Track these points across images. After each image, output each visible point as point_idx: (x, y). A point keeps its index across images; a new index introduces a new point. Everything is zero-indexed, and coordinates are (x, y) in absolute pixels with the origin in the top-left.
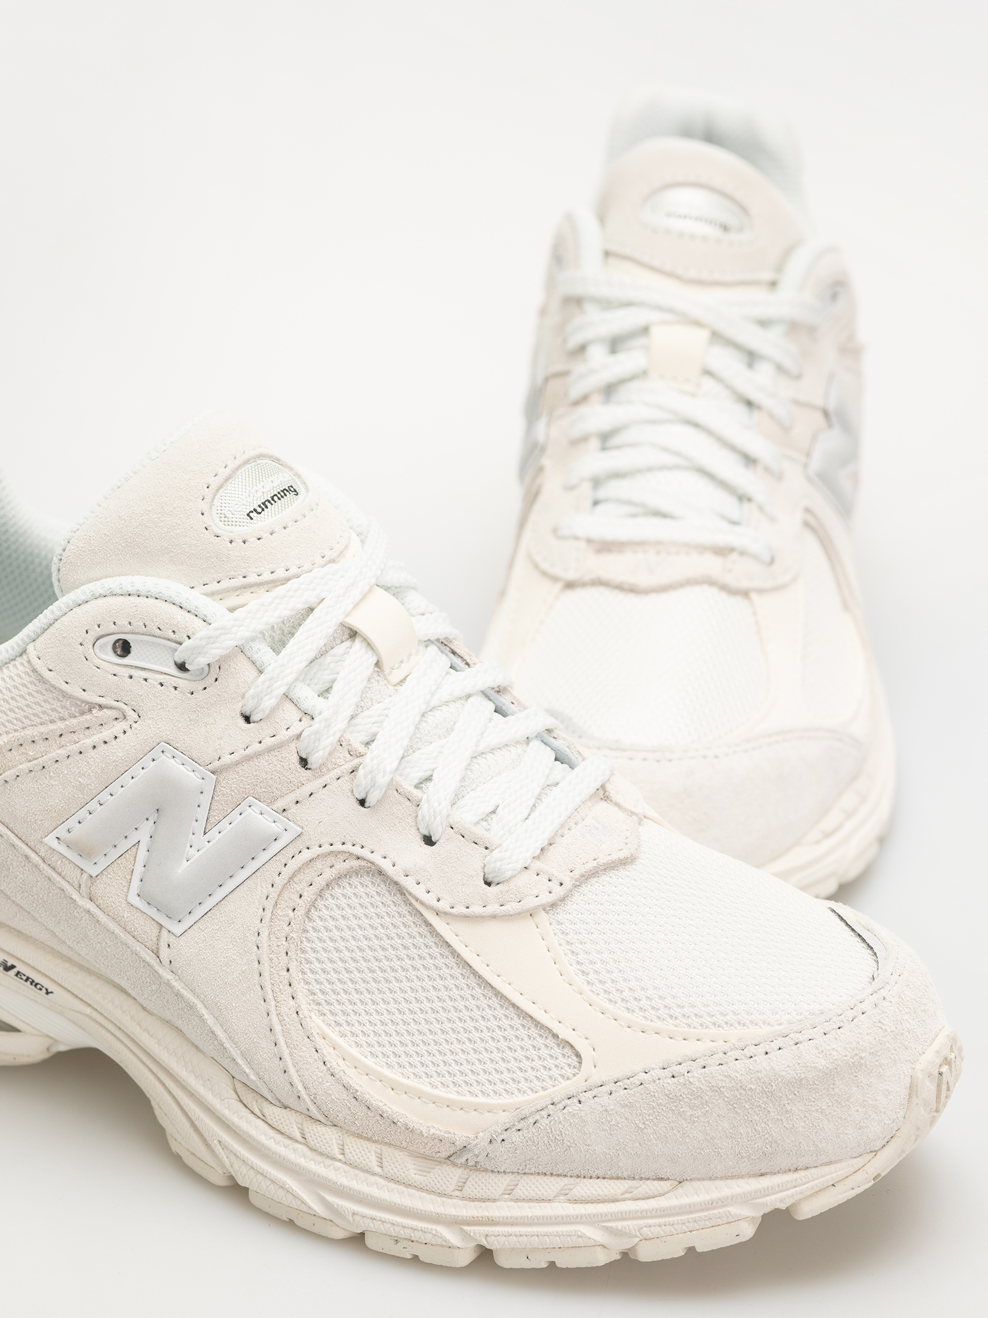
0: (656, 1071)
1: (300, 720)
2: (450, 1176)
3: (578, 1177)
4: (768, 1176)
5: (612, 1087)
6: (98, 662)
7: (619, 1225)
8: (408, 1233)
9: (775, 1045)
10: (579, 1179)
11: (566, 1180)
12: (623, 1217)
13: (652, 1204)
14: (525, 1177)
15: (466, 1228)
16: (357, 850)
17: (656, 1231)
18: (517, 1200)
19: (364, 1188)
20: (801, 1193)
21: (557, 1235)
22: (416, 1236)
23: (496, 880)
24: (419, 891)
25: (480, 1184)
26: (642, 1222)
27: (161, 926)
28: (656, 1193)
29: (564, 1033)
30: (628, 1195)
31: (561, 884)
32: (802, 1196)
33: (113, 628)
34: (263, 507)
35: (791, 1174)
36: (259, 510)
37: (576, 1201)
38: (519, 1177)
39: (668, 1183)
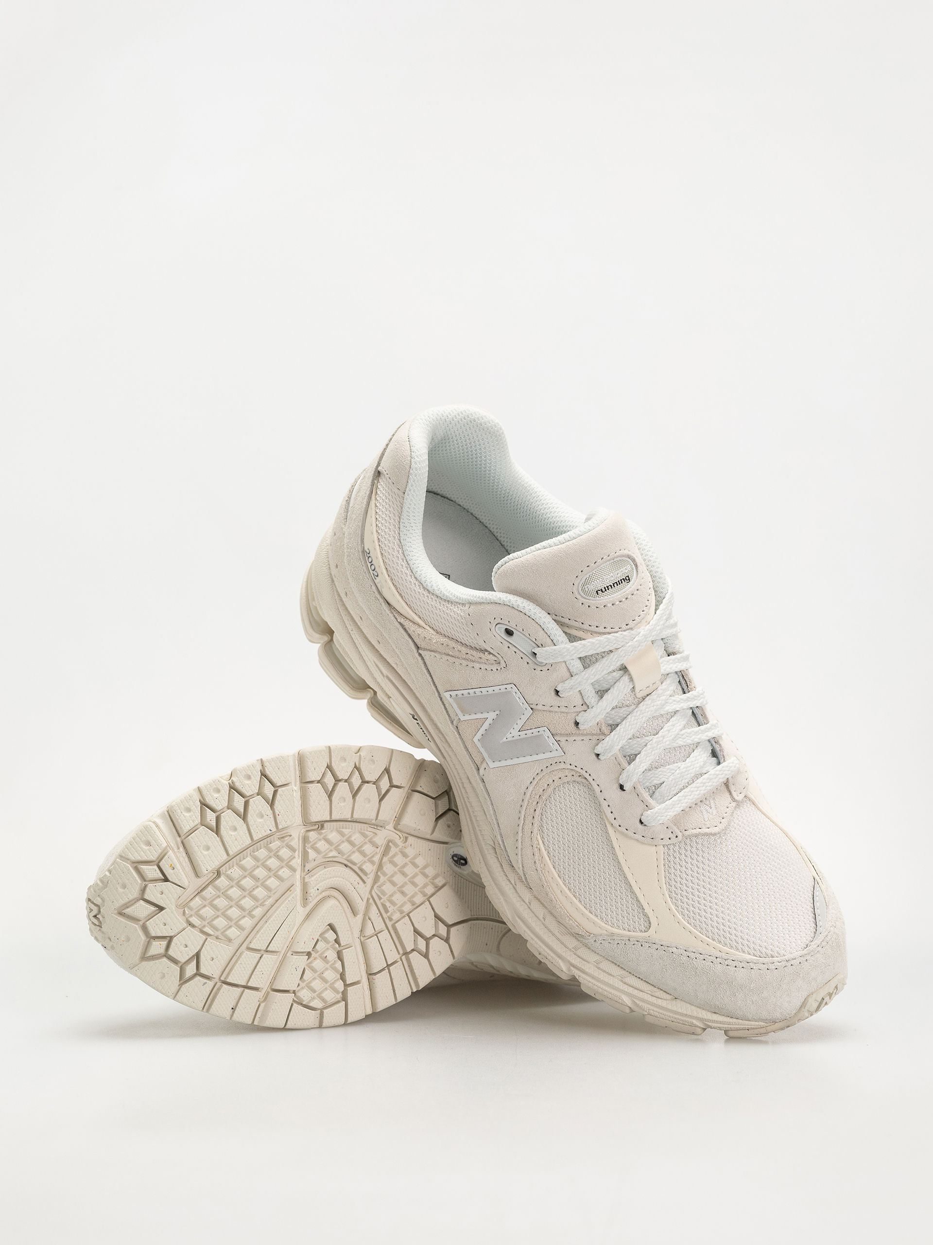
0: (681, 950)
1: (582, 705)
2: (572, 943)
3: (630, 973)
4: (718, 1015)
5: (659, 947)
6: (495, 633)
7: (641, 1004)
8: (546, 954)
9: (741, 965)
10: (630, 975)
11: (624, 972)
12: (643, 1000)
13: (659, 1002)
14: (607, 961)
15: (572, 968)
16: (587, 776)
17: (656, 1014)
18: (599, 968)
19: (533, 925)
20: (730, 1028)
21: (611, 993)
22: (549, 958)
23: (645, 823)
24: (607, 811)
25: (583, 952)
26: (651, 1008)
27: (484, 759)
28: (663, 998)
29: (648, 910)
30: (649, 992)
31: (677, 837)
32: (730, 1029)
33: (507, 623)
34: (607, 588)
35: (729, 1018)
36: (604, 590)
37: (625, 983)
38: (603, 959)
39: (671, 997)
